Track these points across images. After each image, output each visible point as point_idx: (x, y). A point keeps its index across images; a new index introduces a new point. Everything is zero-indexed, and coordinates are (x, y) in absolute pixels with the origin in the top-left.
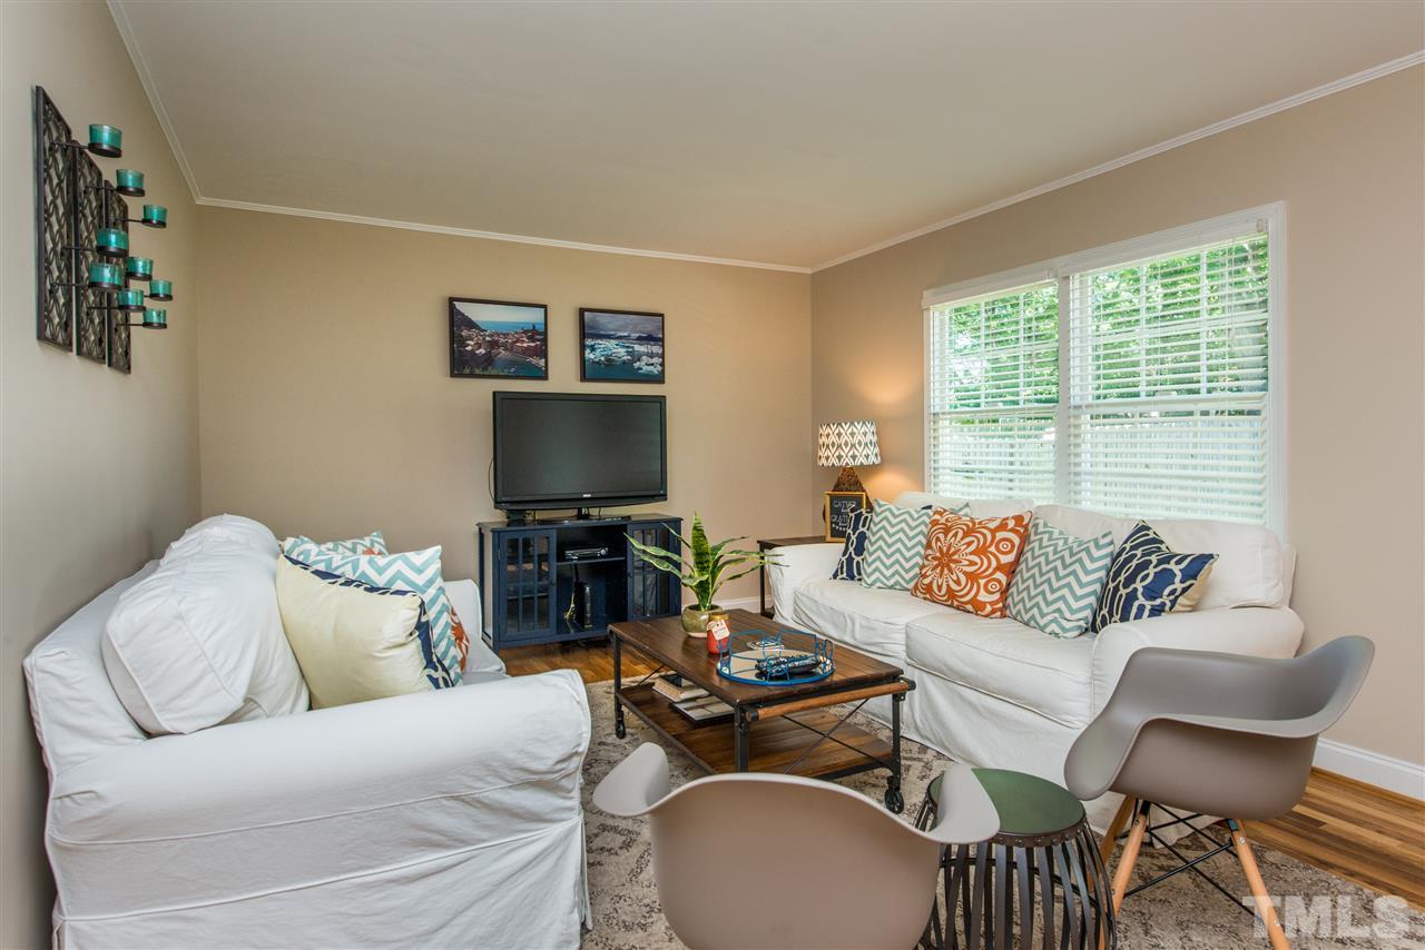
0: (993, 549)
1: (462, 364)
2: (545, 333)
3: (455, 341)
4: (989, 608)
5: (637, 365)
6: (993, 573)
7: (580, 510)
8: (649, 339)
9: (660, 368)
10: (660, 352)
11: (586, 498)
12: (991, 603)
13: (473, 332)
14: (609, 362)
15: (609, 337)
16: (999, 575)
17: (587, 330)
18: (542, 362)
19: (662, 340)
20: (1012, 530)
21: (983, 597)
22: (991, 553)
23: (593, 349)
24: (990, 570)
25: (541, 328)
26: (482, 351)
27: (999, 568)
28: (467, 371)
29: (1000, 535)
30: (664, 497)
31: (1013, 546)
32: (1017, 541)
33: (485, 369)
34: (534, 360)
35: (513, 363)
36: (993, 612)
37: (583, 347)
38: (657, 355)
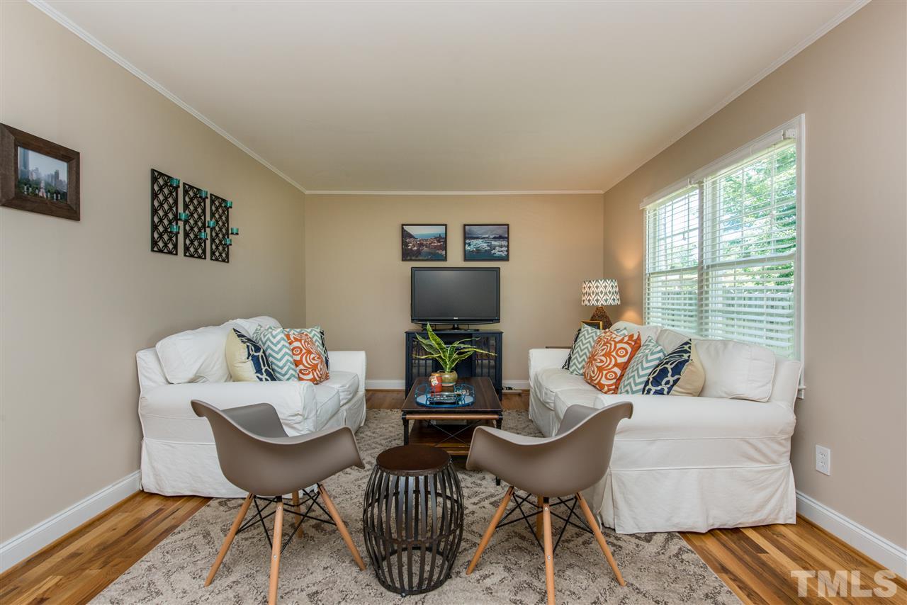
0: (614, 354)
1: (407, 255)
2: (446, 238)
3: (404, 244)
4: (606, 388)
5: (493, 252)
6: (612, 368)
7: (454, 325)
8: (500, 238)
9: (506, 253)
10: (506, 244)
11: (455, 320)
12: (608, 386)
13: (412, 239)
14: (478, 251)
15: (478, 238)
16: (616, 370)
17: (467, 236)
18: (444, 252)
19: (508, 238)
20: (626, 343)
21: (604, 381)
22: (613, 356)
23: (469, 245)
24: (610, 366)
25: (443, 236)
26: (416, 248)
27: (616, 365)
28: (409, 258)
29: (619, 346)
30: (498, 321)
31: (627, 352)
32: (629, 350)
33: (417, 257)
34: (440, 252)
35: (430, 253)
36: (609, 390)
37: (465, 244)
38: (505, 246)
